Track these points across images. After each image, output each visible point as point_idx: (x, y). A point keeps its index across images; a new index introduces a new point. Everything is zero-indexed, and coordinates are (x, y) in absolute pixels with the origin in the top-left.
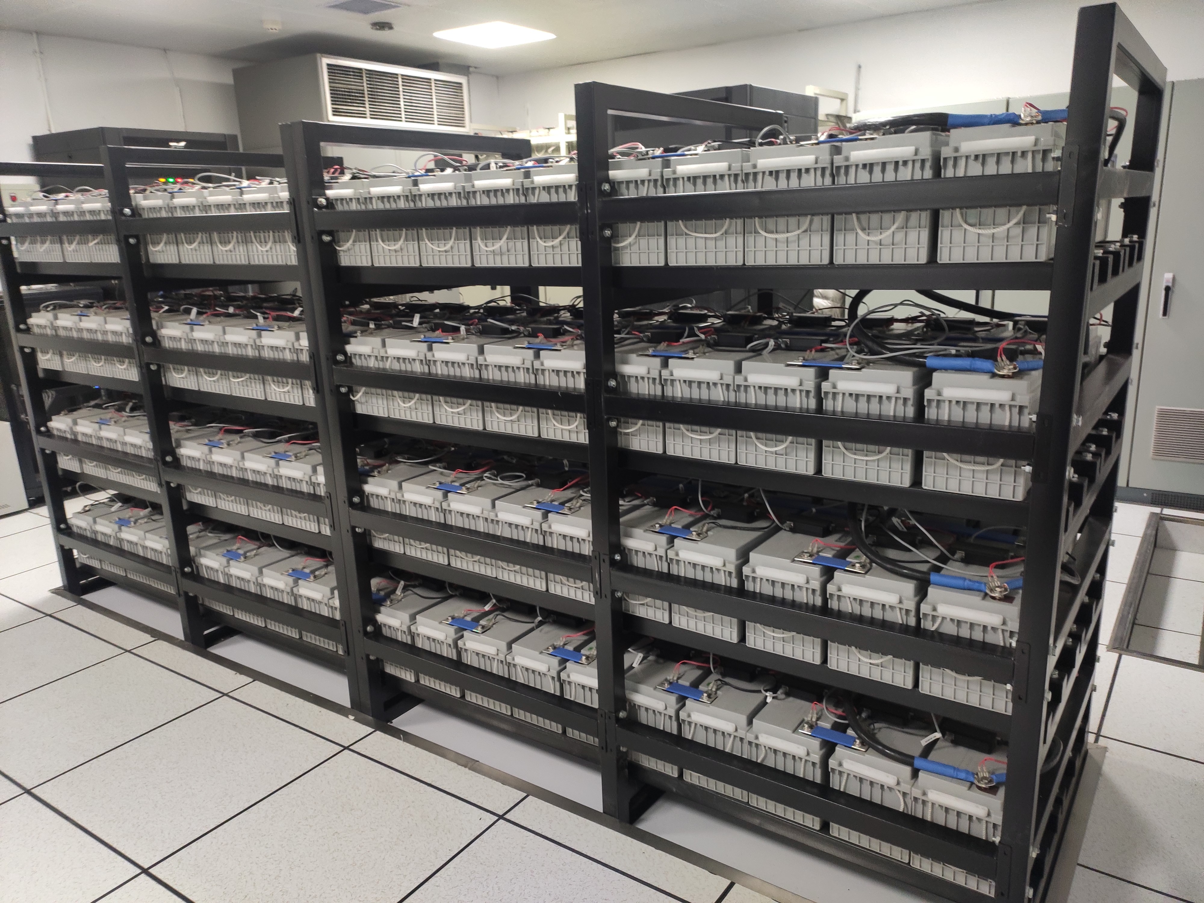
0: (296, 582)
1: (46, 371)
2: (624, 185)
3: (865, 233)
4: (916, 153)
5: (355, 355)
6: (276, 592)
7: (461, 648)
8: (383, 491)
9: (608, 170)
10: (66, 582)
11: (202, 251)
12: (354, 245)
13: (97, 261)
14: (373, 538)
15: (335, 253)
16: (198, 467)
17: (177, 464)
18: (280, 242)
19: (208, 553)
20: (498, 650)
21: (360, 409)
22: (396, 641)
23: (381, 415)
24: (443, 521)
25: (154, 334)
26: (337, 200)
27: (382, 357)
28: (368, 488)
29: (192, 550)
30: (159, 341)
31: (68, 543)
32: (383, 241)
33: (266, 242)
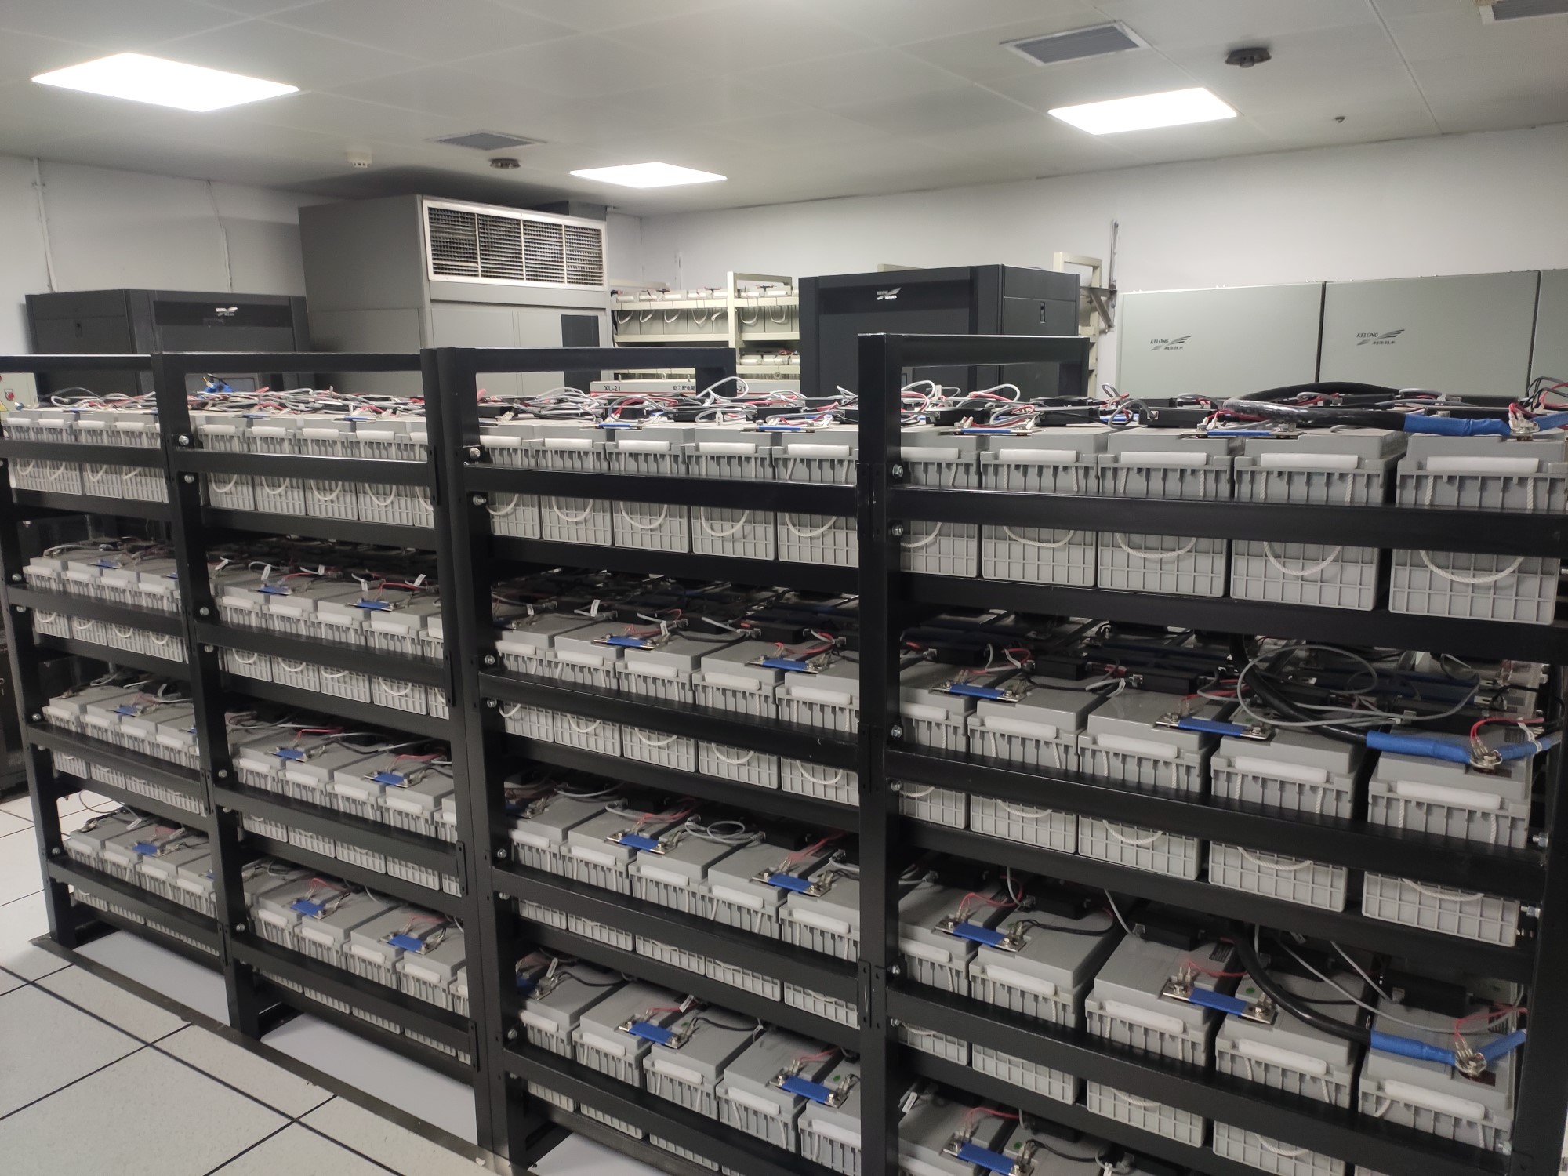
0: (400, 953)
1: (44, 637)
2: (922, 467)
3: (1280, 563)
4: (1359, 465)
5: (509, 655)
6: (369, 967)
7: (647, 1070)
8: (541, 842)
9: (900, 445)
10: (55, 928)
11: (290, 498)
12: (515, 510)
13: (131, 498)
14: (520, 904)
15: (488, 518)
16: (263, 787)
17: (233, 783)
18: (406, 496)
19: (270, 903)
20: (703, 1077)
21: (512, 728)
22: (549, 1053)
23: (543, 738)
24: (627, 892)
25: (211, 603)
26: (494, 449)
27: (550, 662)
28: (518, 836)
29: (247, 897)
30: (218, 612)
31: (61, 874)
32: (559, 508)
33: (385, 494)
